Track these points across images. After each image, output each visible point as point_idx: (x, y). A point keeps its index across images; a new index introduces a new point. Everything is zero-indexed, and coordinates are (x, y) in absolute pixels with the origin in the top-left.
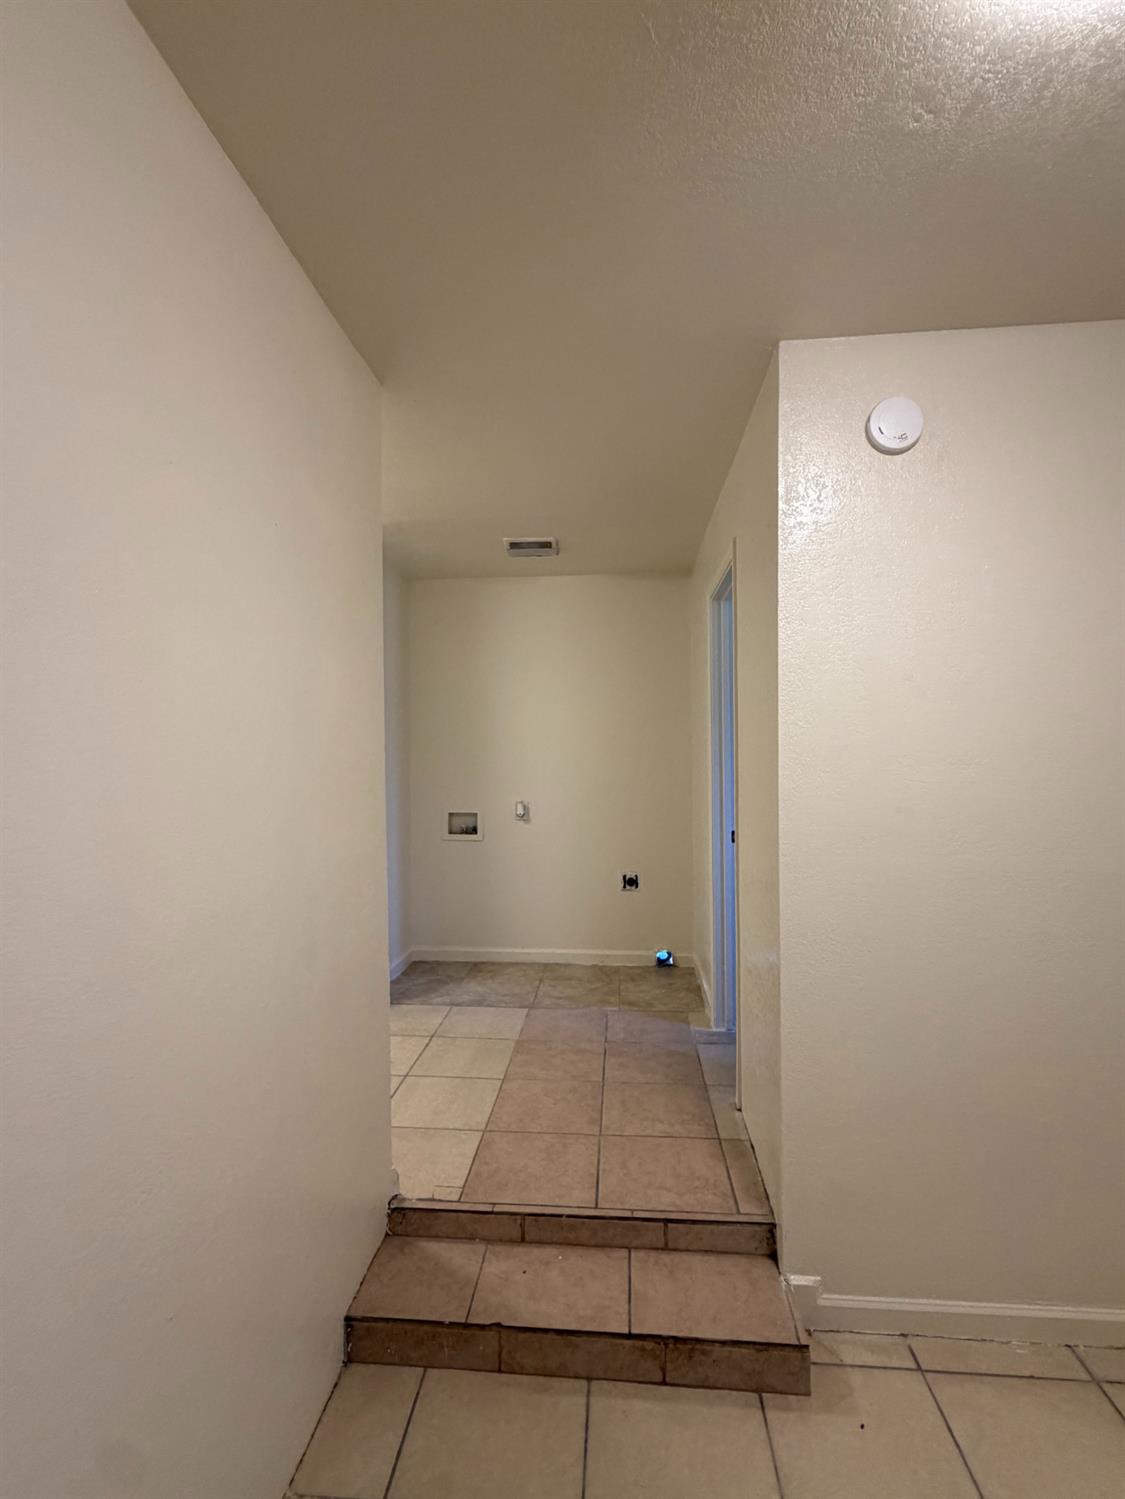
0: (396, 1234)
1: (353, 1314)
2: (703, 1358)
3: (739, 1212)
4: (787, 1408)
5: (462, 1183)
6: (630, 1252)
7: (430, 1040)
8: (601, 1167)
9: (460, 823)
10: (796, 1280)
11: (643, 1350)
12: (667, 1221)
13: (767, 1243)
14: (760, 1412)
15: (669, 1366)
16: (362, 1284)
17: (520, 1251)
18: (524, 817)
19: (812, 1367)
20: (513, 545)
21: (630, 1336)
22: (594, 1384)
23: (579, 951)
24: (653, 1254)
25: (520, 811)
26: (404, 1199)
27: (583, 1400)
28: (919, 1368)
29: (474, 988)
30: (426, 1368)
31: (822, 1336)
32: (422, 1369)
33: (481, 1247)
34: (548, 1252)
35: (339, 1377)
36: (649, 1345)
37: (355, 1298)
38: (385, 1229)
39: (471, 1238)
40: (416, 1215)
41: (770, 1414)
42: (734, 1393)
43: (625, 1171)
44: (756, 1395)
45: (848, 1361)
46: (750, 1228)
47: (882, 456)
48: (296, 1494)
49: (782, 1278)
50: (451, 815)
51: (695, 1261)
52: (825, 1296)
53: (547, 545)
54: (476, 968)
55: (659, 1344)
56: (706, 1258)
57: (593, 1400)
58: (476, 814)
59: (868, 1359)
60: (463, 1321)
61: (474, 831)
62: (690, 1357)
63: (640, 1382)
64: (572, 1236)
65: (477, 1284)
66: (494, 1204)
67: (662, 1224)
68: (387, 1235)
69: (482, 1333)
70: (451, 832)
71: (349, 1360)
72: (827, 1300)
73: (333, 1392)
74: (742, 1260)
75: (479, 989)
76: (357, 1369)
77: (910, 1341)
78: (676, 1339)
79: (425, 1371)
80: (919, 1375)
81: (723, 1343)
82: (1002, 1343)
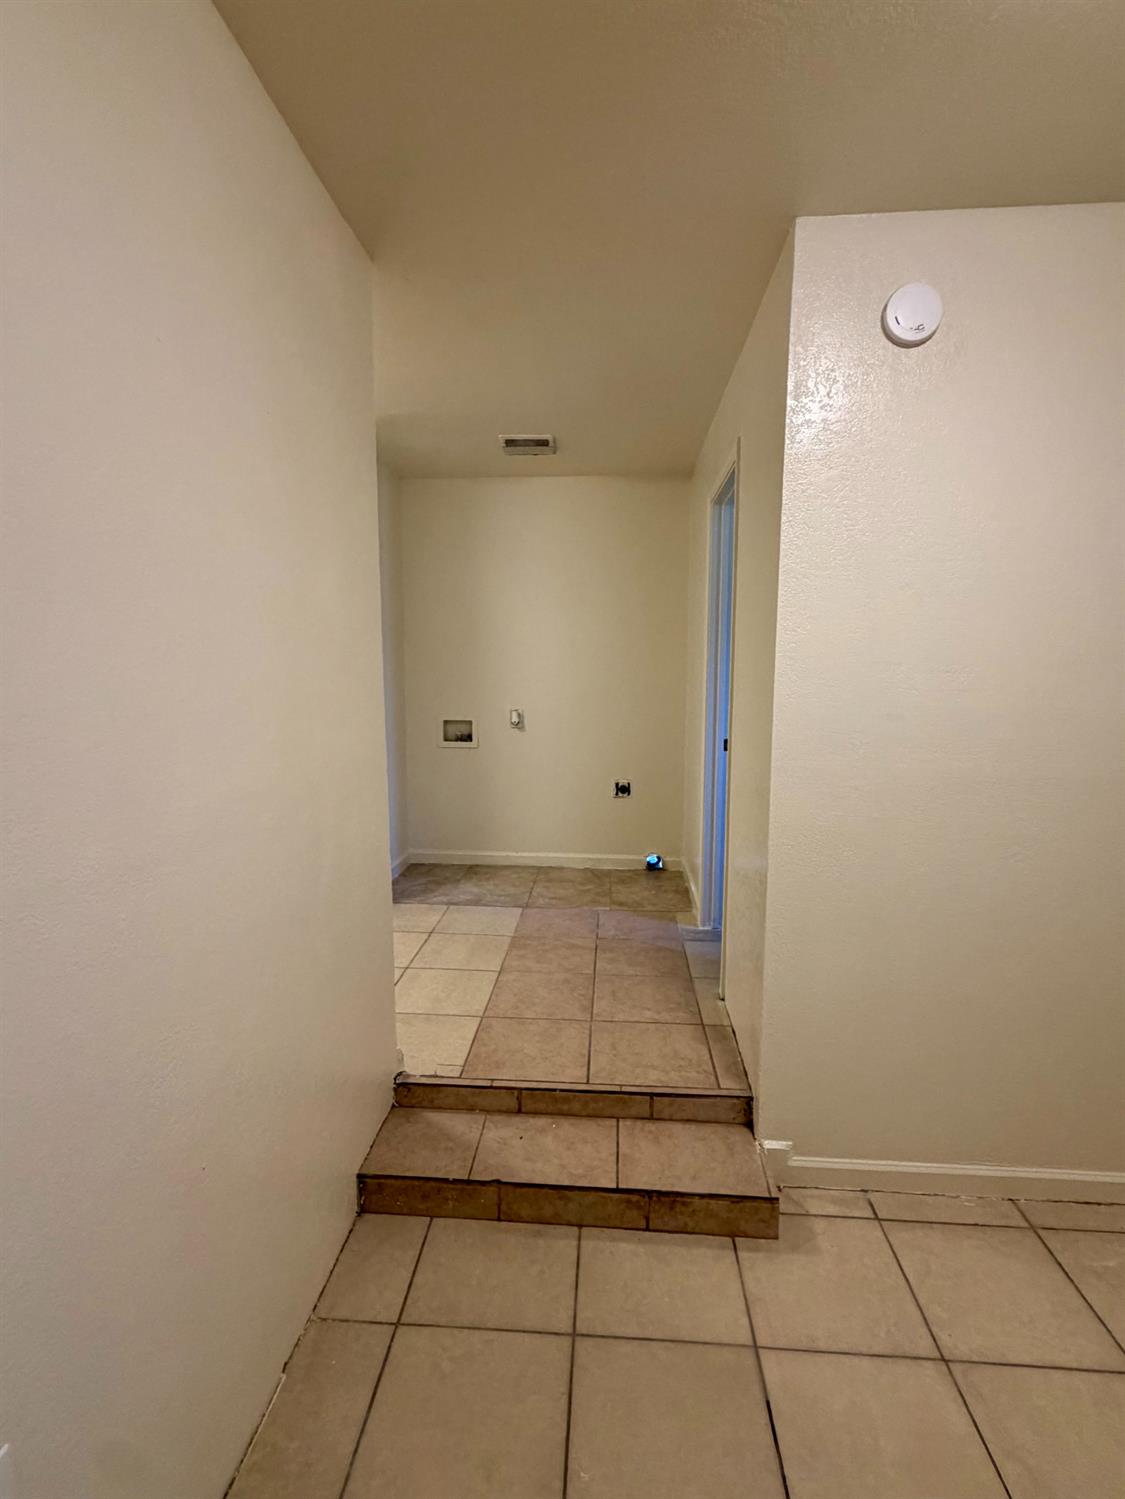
0: (401, 1106)
1: (365, 1172)
2: (683, 1209)
3: (719, 1087)
4: (757, 1250)
5: (462, 1063)
6: (618, 1121)
7: (429, 936)
8: (592, 1049)
9: (454, 730)
10: (769, 1144)
11: (629, 1202)
12: (652, 1095)
13: (744, 1114)
14: (733, 1253)
15: (652, 1216)
16: (372, 1147)
17: (516, 1120)
18: (519, 725)
19: (781, 1218)
20: (510, 443)
21: (617, 1190)
22: (584, 1230)
23: (572, 855)
24: (639, 1123)
25: (515, 719)
26: (409, 1076)
27: (575, 1243)
28: (877, 1218)
29: (469, 889)
30: (432, 1217)
31: (791, 1191)
32: (429, 1218)
33: (481, 1118)
34: (541, 1121)
35: (354, 1225)
36: (635, 1198)
37: (366, 1159)
38: (392, 1101)
39: (471, 1109)
40: (419, 1091)
41: (742, 1255)
42: (711, 1237)
43: (615, 1052)
44: (729, 1240)
45: (813, 1211)
46: (730, 1101)
47: (897, 349)
48: (319, 1318)
49: (757, 1143)
50: (446, 722)
51: (677, 1127)
52: (795, 1158)
53: (544, 443)
54: (472, 870)
55: (644, 1197)
56: (687, 1126)
57: (583, 1243)
58: (470, 723)
59: (832, 1210)
60: (466, 1178)
61: (469, 738)
62: (672, 1209)
63: (626, 1229)
64: (565, 1107)
65: (477, 1148)
66: (493, 1080)
67: (648, 1098)
68: (393, 1106)
69: (484, 1188)
70: (446, 740)
71: (363, 1210)
72: (797, 1161)
73: (348, 1237)
74: (720, 1128)
75: (476, 890)
76: (367, 1217)
77: (870, 1195)
78: (660, 1193)
79: (431, 1221)
80: (876, 1223)
81: (702, 1196)
82: (952, 1197)
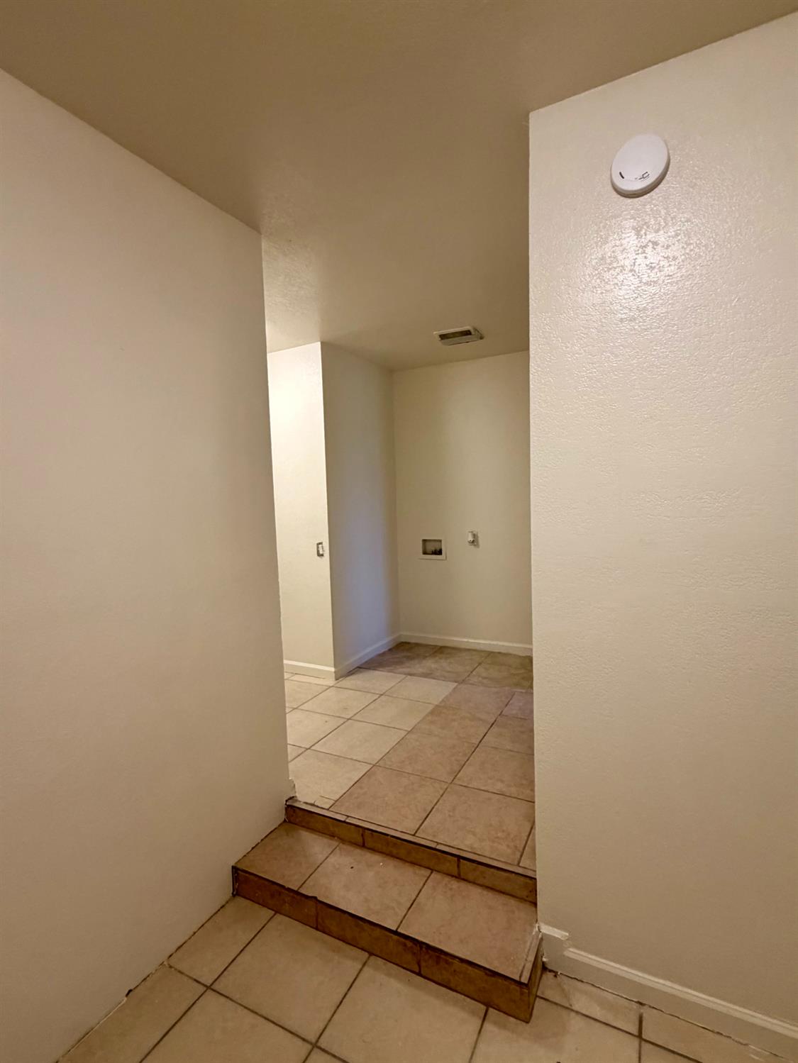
0: (290, 822)
1: (239, 866)
2: (446, 966)
3: (518, 865)
4: (503, 1026)
5: (338, 797)
6: (432, 873)
7: (379, 697)
8: (436, 807)
9: (431, 547)
10: (546, 929)
11: (405, 945)
12: (459, 857)
13: (529, 896)
14: (480, 1022)
15: (423, 964)
16: (253, 848)
17: (358, 851)
18: (474, 542)
19: (539, 1003)
20: (443, 337)
21: (396, 933)
22: (373, 958)
23: (515, 645)
24: (447, 879)
25: (471, 539)
26: (297, 801)
27: (360, 967)
28: (640, 1036)
29: (430, 664)
30: (276, 912)
31: (565, 979)
32: (273, 912)
33: (335, 843)
34: (376, 858)
35: (227, 902)
36: (409, 944)
37: (245, 856)
38: (283, 817)
39: (332, 836)
40: (300, 813)
41: (487, 1026)
42: (468, 1000)
43: (451, 814)
44: (483, 1008)
45: (576, 1007)
46: (522, 879)
47: (629, 201)
49: (537, 925)
50: (425, 541)
51: (475, 892)
52: (571, 949)
53: (468, 333)
54: (440, 651)
55: (416, 945)
56: (485, 892)
57: (366, 969)
58: (440, 541)
59: (597, 1012)
60: (296, 889)
61: (439, 552)
62: (438, 963)
63: (404, 968)
64: (395, 851)
65: (318, 867)
66: (348, 816)
67: (456, 859)
68: (285, 821)
69: (306, 900)
70: (425, 553)
71: (234, 895)
72: (572, 953)
73: (219, 910)
74: (512, 902)
75: (433, 666)
76: (240, 900)
77: (644, 1011)
78: (428, 947)
79: (275, 915)
80: (636, 1042)
81: (462, 961)
82: (742, 1044)
